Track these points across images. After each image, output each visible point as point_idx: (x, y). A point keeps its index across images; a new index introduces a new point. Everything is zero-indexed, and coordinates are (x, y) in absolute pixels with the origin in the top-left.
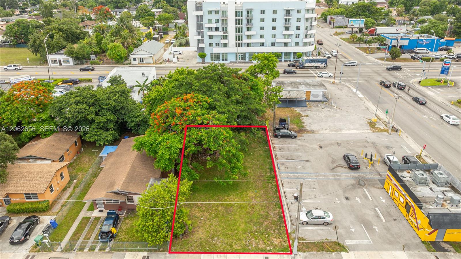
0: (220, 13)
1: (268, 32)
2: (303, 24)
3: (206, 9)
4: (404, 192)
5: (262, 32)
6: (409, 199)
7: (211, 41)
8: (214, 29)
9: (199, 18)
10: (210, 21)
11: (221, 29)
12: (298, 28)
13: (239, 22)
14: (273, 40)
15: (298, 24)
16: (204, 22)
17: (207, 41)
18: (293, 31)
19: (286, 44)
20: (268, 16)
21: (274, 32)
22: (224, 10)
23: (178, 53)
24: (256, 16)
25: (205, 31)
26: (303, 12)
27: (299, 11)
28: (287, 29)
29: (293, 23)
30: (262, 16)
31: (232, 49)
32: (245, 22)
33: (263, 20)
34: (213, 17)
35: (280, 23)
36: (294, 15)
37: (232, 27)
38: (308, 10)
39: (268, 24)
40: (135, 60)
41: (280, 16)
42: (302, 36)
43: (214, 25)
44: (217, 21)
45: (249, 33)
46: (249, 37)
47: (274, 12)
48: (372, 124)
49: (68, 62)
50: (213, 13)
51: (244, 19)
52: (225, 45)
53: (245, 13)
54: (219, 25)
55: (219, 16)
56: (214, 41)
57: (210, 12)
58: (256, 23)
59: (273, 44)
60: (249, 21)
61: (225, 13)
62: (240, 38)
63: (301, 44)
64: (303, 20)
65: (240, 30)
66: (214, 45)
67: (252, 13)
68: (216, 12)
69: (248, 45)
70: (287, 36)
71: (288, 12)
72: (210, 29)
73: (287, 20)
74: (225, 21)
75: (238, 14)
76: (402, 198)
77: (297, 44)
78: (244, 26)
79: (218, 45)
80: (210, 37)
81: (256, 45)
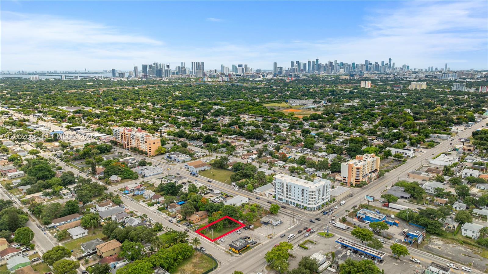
0: (282, 184)
1: (296, 195)
5: (294, 195)
8: (279, 189)
9: (275, 183)
11: (281, 189)
12: (307, 197)
13: (287, 188)
14: (298, 199)
16: (276, 185)
17: (277, 192)
18: (305, 198)
19: (302, 202)
20: (297, 189)
21: (298, 196)
24: (293, 188)
25: (277, 188)
26: (308, 191)
28: (303, 196)
29: (305, 195)
31: (285, 198)
32: (289, 189)
33: (295, 190)
34: (280, 185)
35: (300, 193)
36: (305, 192)
37: (285, 189)
38: (310, 191)
39: (297, 192)
41: (300, 190)
42: (308, 200)
43: (279, 187)
46: (290, 195)
52: (283, 196)
53: (289, 186)
54: (281, 187)
56: (279, 193)
57: (278, 182)
58: (293, 191)
59: (298, 201)
60: (290, 189)
61: (283, 184)
62: (287, 194)
63: (308, 203)
64: (308, 194)
65: (287, 191)
67: (291, 187)
68: (280, 183)
69: (290, 198)
70: (303, 199)
71: (303, 190)
73: (303, 193)
74: (283, 187)
75: (287, 186)
77: (306, 203)
78: (289, 191)
79: (280, 195)
81: (292, 199)
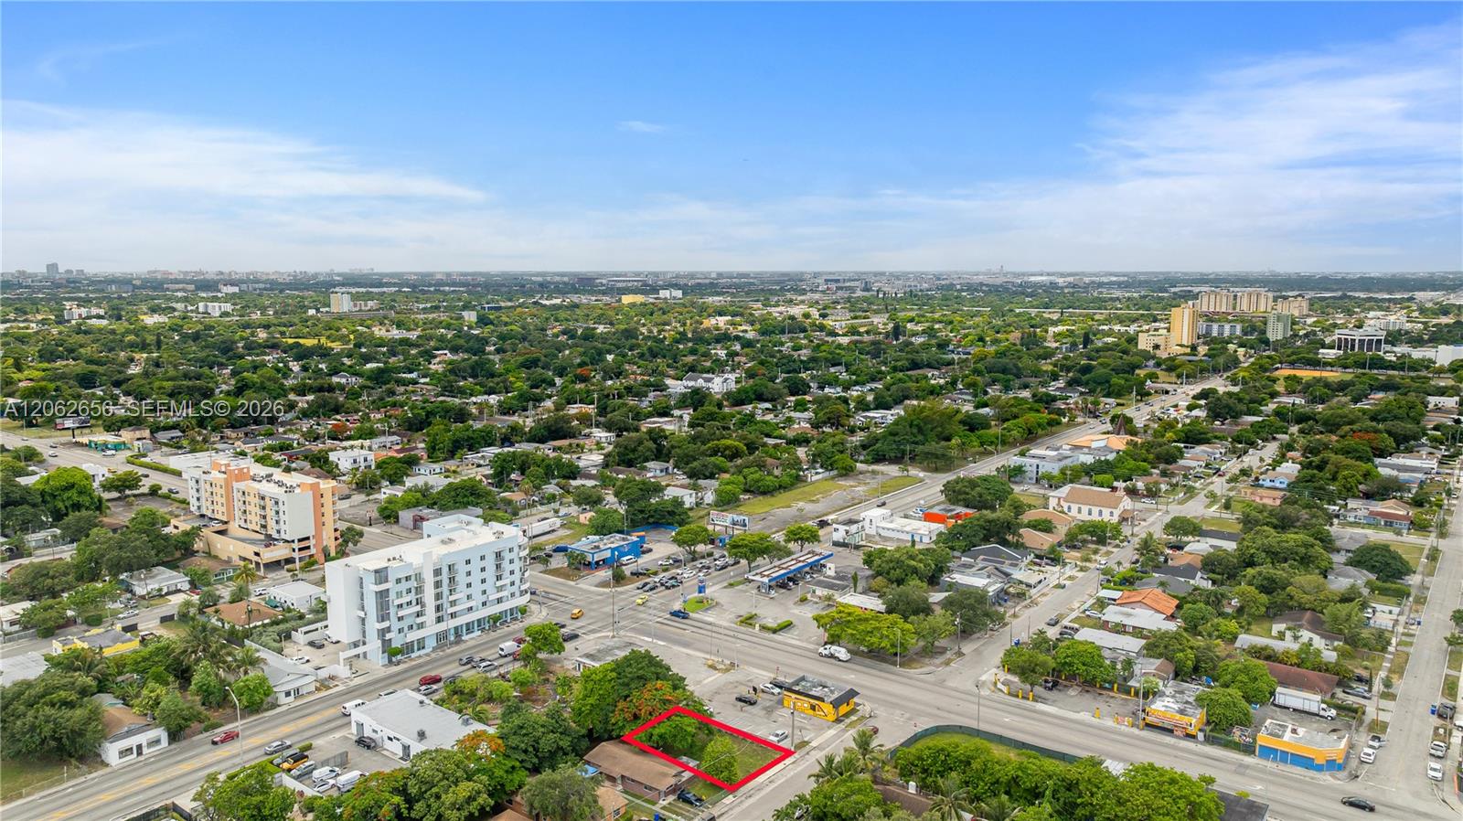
0: (413, 578)
1: (476, 589)
2: (517, 566)
3: (392, 577)
4: (806, 699)
5: (469, 591)
6: (812, 701)
7: (401, 624)
8: (405, 606)
9: (382, 595)
10: (399, 595)
11: (414, 602)
12: (512, 573)
13: (438, 585)
14: (484, 598)
15: (511, 567)
16: (390, 598)
17: (395, 627)
18: (506, 581)
19: (499, 601)
20: (476, 565)
21: (484, 587)
22: (417, 572)
23: (304, 660)
24: (462, 569)
25: (392, 611)
26: (516, 550)
27: (511, 550)
28: (499, 578)
29: (506, 565)
30: (468, 568)
31: (432, 629)
32: (446, 582)
33: (469, 574)
34: (404, 586)
35: (491, 573)
36: (507, 556)
37: (429, 594)
38: (520, 546)
39: (476, 577)
40: (288, 694)
41: (490, 563)
42: (517, 582)
43: (404, 600)
44: (409, 591)
45: (451, 598)
46: (453, 603)
47: (483, 558)
48: (713, 667)
49: (158, 742)
50: (403, 581)
51: (445, 577)
52: (421, 626)
53: (445, 570)
54: (412, 597)
55: (413, 584)
56: (405, 624)
57: (399, 581)
58: (461, 579)
59: (484, 604)
60: (452, 580)
61: (418, 577)
62: (438, 608)
63: (517, 594)
64: (516, 560)
65: (438, 596)
66: (406, 629)
67: (456, 567)
68: (408, 578)
69: (453, 615)
70: (500, 589)
71: (498, 555)
72: (400, 606)
73: (498, 567)
74: (419, 590)
75: (437, 572)
76: (805, 703)
77: (513, 595)
78: (445, 589)
79: (411, 627)
80: (400, 619)
81: (462, 613)
